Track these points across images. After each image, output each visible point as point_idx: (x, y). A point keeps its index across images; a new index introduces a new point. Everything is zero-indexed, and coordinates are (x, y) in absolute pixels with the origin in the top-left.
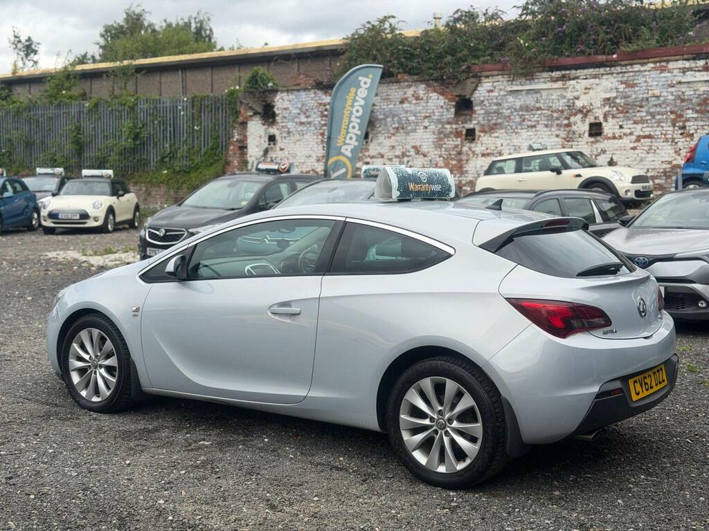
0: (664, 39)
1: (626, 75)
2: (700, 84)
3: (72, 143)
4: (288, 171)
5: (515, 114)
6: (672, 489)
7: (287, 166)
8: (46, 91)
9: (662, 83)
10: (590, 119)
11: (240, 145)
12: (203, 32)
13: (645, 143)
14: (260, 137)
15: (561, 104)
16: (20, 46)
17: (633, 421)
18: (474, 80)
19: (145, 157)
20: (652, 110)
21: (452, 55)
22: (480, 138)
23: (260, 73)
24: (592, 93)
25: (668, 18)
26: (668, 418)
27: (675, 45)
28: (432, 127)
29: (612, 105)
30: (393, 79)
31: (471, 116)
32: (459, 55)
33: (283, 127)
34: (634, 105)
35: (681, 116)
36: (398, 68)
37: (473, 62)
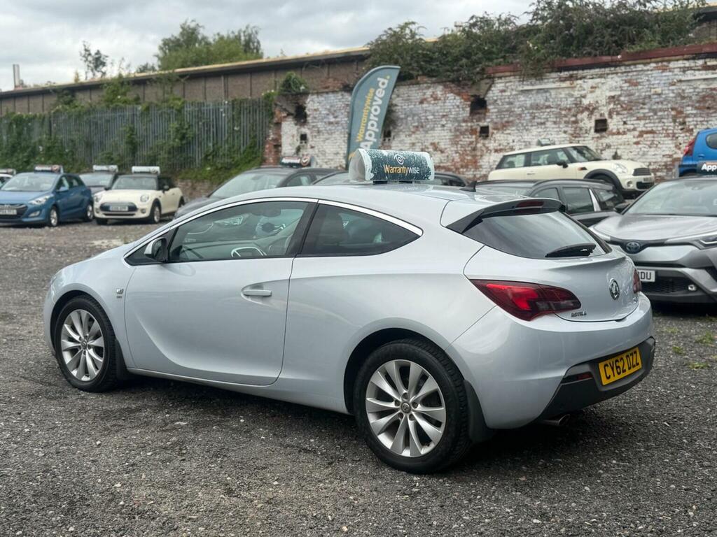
0: (665, 40)
1: (630, 74)
2: (699, 83)
3: (127, 143)
4: (309, 165)
5: (526, 112)
6: (643, 475)
7: (307, 160)
8: (103, 96)
9: (663, 82)
10: (597, 116)
11: (275, 144)
12: (251, 44)
13: (648, 137)
14: (293, 136)
15: (569, 102)
16: (90, 58)
17: (612, 403)
18: (488, 81)
19: (191, 155)
20: (655, 107)
21: (468, 58)
22: (494, 136)
23: (293, 77)
24: (598, 92)
25: (669, 21)
26: (648, 400)
27: (676, 46)
28: (449, 125)
29: (617, 102)
30: (413, 81)
31: (485, 114)
32: (474, 58)
33: (313, 126)
34: (637, 103)
35: (681, 112)
36: (418, 71)
37: (487, 64)
